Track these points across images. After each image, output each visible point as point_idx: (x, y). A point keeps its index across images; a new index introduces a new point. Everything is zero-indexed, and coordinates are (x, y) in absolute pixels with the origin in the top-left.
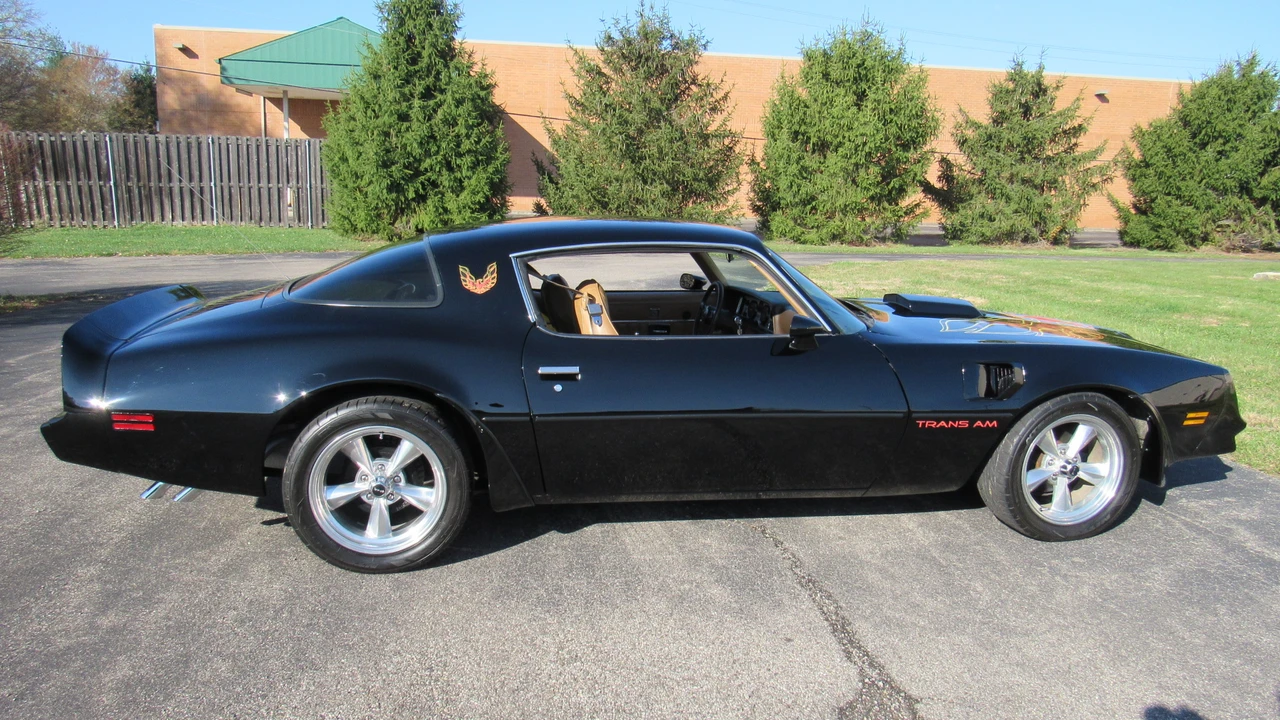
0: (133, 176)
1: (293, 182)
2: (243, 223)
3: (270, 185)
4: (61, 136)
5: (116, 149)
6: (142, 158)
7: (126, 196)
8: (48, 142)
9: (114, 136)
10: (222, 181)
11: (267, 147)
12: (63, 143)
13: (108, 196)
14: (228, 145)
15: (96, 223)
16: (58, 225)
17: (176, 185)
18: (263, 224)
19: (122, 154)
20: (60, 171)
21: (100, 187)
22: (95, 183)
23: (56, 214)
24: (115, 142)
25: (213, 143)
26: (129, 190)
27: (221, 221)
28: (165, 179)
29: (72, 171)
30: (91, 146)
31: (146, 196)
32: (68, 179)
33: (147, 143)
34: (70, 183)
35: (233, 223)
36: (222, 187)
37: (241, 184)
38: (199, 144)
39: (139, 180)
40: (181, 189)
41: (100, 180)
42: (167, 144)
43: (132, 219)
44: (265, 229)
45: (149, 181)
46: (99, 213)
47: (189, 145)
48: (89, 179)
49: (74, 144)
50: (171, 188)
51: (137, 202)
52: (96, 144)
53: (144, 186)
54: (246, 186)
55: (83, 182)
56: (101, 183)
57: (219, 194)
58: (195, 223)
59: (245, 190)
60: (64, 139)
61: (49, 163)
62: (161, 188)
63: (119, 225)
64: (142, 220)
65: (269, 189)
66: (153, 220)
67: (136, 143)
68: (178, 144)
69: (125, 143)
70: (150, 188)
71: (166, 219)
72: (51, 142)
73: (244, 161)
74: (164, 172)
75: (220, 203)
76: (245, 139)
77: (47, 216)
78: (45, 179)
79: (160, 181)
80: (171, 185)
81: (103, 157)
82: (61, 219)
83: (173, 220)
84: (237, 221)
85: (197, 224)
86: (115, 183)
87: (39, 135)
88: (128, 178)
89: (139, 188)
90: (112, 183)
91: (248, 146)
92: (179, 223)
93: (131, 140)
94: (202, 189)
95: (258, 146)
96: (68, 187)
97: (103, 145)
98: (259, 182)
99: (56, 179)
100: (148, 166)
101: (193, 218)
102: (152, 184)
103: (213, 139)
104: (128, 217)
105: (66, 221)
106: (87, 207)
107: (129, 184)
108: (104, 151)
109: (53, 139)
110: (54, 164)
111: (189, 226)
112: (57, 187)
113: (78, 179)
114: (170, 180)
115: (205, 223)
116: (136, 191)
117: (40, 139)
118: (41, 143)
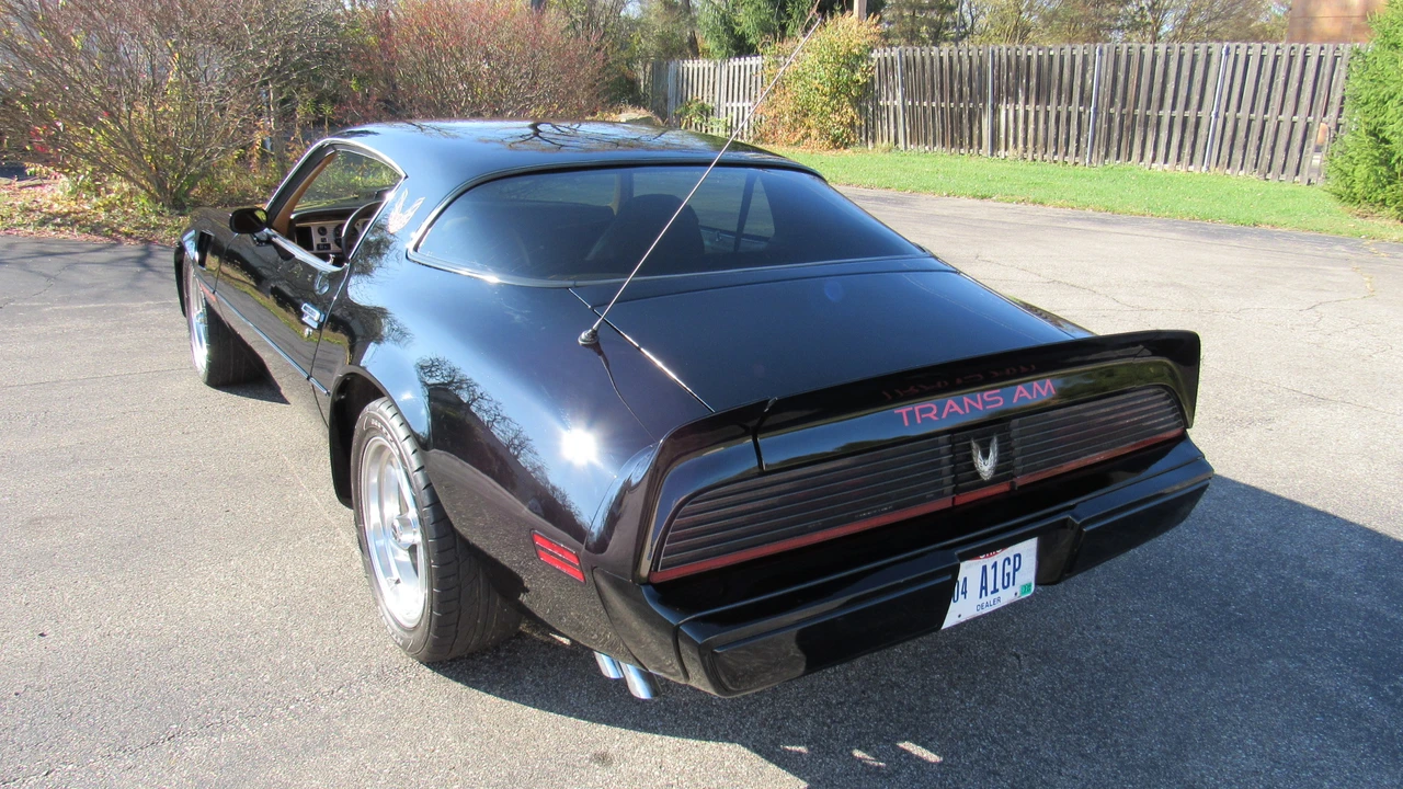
0: (1118, 100)
1: (1333, 113)
2: (1242, 173)
3: (1295, 118)
4: (1050, 49)
5: (1104, 65)
6: (1133, 76)
7: (1105, 126)
8: (1035, 56)
9: (1105, 49)
10: (1227, 110)
11: (1305, 58)
12: (1051, 57)
13: (1086, 126)
14: (1248, 57)
15: (1067, 159)
16: (1030, 159)
17: (1166, 114)
18: (1269, 176)
19: (1110, 70)
20: (1042, 94)
21: (1080, 114)
22: (1075, 108)
23: (1030, 145)
24: (1105, 57)
25: (1228, 53)
26: (1110, 119)
27: (1212, 168)
28: (1155, 104)
29: (1054, 92)
30: (1079, 60)
31: (1128, 128)
32: (1048, 103)
33: (1142, 56)
34: (1049, 108)
35: (1228, 172)
36: (1225, 119)
37: (1253, 116)
38: (1209, 56)
39: (1123, 106)
40: (1172, 119)
41: (1080, 105)
42: (1167, 56)
43: (1107, 155)
44: (1273, 184)
45: (1136, 107)
46: (1072, 148)
47: (1194, 56)
48: (1070, 103)
49: (1062, 58)
50: (1159, 118)
51: (1115, 135)
52: (1085, 58)
53: (1128, 113)
54: (1260, 117)
55: (1063, 108)
56: (1081, 108)
57: (1219, 128)
58: (1178, 168)
59: (1256, 126)
60: (1052, 53)
61: (1033, 82)
62: (1147, 117)
63: (1090, 161)
64: (1118, 158)
65: (1293, 123)
66: (1130, 159)
67: (1129, 57)
68: (1181, 56)
69: (1117, 57)
70: (1134, 117)
71: (1145, 159)
72: (1039, 56)
73: (1265, 81)
74: (1156, 95)
75: (1217, 141)
76: (1274, 46)
77: (1021, 146)
78: (1027, 102)
79: (1148, 108)
80: (1161, 113)
81: (1088, 76)
82: (1035, 152)
83: (1154, 160)
84: (1234, 168)
85: (1181, 169)
86: (1096, 109)
87: (1028, 49)
88: (1112, 103)
89: (1122, 116)
90: (1092, 108)
91: (1276, 58)
92: (1158, 166)
93: (1124, 53)
94: (1198, 120)
95: (1291, 58)
96: (1047, 113)
97: (1090, 59)
98: (1281, 114)
99: (1037, 103)
100: (1138, 86)
101: (1179, 160)
102: (1138, 111)
103: (1228, 49)
104: (1102, 153)
105: (1038, 156)
106: (1062, 137)
107: (1112, 110)
108: (1090, 68)
109: (1041, 53)
110: (1038, 84)
111: (1170, 172)
112: (1036, 113)
113: (1059, 104)
114: (1161, 107)
115: (1191, 168)
116: (1117, 120)
117: (1029, 53)
118: (1029, 58)
